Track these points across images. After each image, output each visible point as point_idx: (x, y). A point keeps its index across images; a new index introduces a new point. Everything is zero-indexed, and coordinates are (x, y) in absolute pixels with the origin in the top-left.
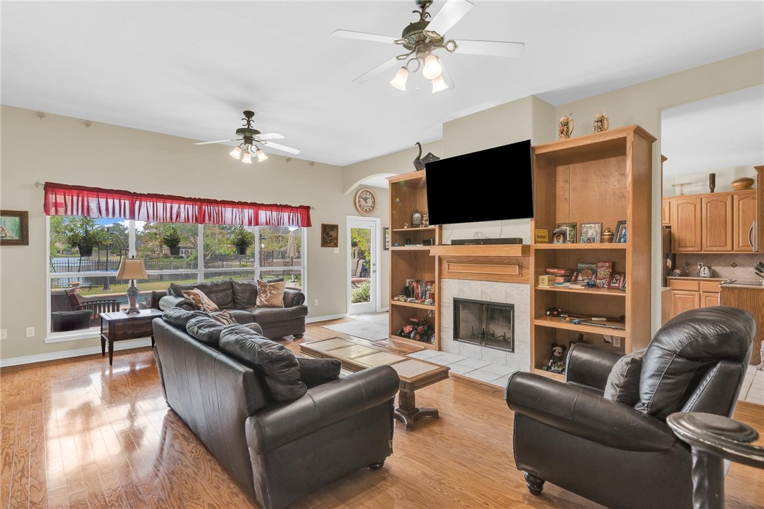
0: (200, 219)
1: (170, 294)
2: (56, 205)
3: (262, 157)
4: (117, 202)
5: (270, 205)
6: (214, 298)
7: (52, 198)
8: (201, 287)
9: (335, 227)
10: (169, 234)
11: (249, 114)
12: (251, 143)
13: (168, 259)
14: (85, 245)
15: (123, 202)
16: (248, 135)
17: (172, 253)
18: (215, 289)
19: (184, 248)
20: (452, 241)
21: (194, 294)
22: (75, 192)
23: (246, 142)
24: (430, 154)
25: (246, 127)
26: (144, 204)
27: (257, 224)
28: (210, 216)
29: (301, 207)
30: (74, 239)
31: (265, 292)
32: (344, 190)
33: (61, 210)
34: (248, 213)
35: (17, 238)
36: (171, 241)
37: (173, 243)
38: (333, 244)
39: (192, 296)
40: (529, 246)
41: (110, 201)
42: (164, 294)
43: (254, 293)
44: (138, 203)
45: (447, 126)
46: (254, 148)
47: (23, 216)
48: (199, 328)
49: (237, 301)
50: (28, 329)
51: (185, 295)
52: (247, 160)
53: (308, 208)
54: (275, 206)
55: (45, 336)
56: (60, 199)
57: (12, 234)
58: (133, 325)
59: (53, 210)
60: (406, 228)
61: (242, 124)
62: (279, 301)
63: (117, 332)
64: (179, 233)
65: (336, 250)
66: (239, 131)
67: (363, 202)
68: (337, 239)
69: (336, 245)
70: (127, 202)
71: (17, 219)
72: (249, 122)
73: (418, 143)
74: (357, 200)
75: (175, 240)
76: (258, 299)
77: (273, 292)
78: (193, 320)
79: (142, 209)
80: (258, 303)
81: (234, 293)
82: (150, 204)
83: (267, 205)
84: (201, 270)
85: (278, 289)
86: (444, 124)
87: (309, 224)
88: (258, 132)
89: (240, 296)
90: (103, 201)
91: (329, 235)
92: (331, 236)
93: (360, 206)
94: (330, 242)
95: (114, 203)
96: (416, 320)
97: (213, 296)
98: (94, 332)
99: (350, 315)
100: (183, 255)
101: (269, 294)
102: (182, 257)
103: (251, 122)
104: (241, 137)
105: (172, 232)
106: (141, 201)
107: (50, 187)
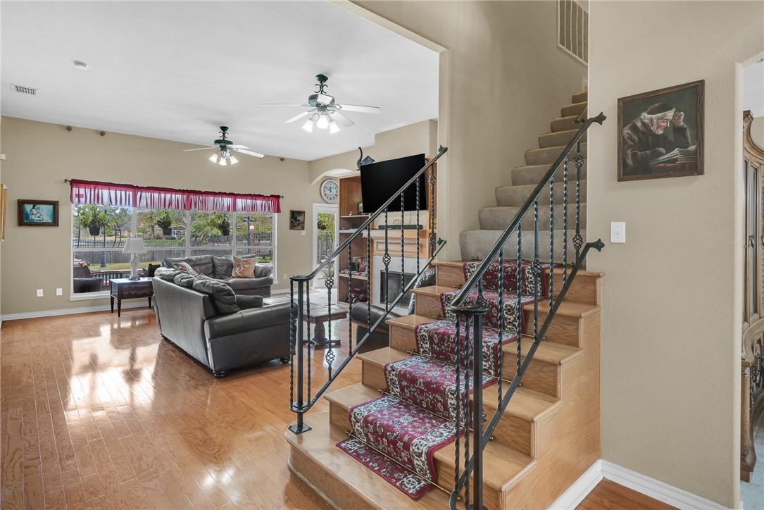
0: (188, 206)
1: (164, 266)
2: (79, 196)
3: (234, 161)
4: (123, 193)
5: (245, 195)
6: (198, 270)
7: (75, 190)
8: (188, 261)
9: (301, 213)
10: (162, 218)
11: (224, 129)
12: (226, 151)
13: (161, 240)
14: (95, 226)
15: (128, 193)
16: (223, 144)
17: (165, 234)
18: (199, 263)
19: (175, 228)
20: (379, 226)
21: (182, 266)
22: (93, 186)
23: (222, 150)
24: (368, 157)
25: (222, 139)
26: (144, 194)
27: (235, 209)
28: (195, 204)
29: (272, 196)
30: (85, 221)
31: (239, 266)
32: (311, 181)
33: (83, 200)
34: (227, 201)
35: (51, 221)
36: (164, 223)
37: (165, 225)
38: (300, 227)
39: (180, 267)
40: (426, 231)
41: (118, 192)
42: (159, 266)
43: (231, 266)
44: (139, 193)
45: (378, 136)
46: (228, 154)
47: (55, 204)
48: (182, 279)
49: (216, 273)
50: (57, 289)
51: (175, 266)
52: (223, 162)
53: (278, 197)
54: (250, 195)
55: (69, 295)
56: (82, 191)
57: (48, 219)
58: (135, 288)
59: (76, 200)
60: (350, 216)
61: (218, 136)
62: (251, 273)
63: (124, 293)
64: (171, 216)
65: (303, 233)
66: (217, 142)
67: (327, 192)
68: (303, 223)
69: (303, 228)
70: (131, 193)
71: (51, 207)
72: (224, 134)
73: (360, 148)
74: (322, 189)
75: (167, 223)
76: (233, 272)
77: (245, 266)
78: (179, 275)
79: (142, 199)
80: (233, 275)
81: (214, 266)
82: (148, 194)
83: (243, 195)
84: (188, 248)
85: (249, 263)
86: (376, 135)
87: (278, 210)
88: (230, 143)
89: (219, 269)
90: (113, 193)
91: (297, 219)
92: (299, 220)
93: (325, 195)
94: (298, 226)
95: (121, 193)
96: (358, 289)
97: (197, 268)
98: (106, 294)
99: (315, 288)
100: (175, 236)
101: (242, 268)
102: (174, 238)
103: (226, 135)
104: (218, 146)
105: (165, 215)
106: (141, 192)
107: (74, 183)
